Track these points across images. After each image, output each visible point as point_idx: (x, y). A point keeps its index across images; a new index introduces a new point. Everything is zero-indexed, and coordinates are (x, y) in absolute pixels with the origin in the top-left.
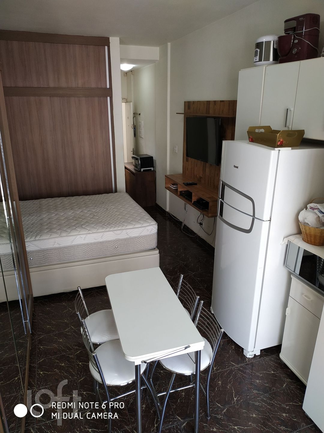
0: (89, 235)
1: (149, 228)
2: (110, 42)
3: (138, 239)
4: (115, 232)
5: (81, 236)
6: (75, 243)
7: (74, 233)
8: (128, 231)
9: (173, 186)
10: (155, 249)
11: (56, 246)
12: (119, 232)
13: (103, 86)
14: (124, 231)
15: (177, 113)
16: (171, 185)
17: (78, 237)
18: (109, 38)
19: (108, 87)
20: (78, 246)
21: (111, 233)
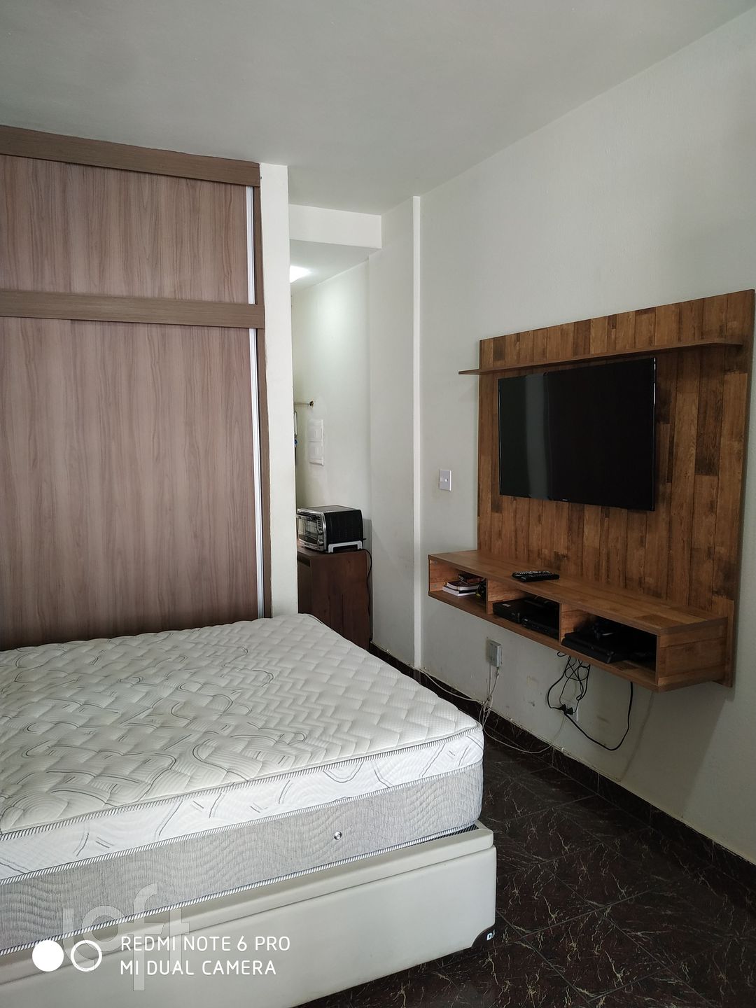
0: (230, 795)
1: (457, 745)
2: (261, 175)
3: (419, 794)
4: (334, 771)
5: (200, 800)
6: (172, 833)
7: (166, 789)
8: (381, 762)
9: (455, 587)
10: (473, 827)
11: (93, 852)
12: (346, 770)
13: (238, 299)
14: (367, 764)
15: (460, 373)
16: (448, 585)
17: (187, 803)
18: (259, 165)
19: (251, 300)
20: (185, 844)
21: (319, 776)
